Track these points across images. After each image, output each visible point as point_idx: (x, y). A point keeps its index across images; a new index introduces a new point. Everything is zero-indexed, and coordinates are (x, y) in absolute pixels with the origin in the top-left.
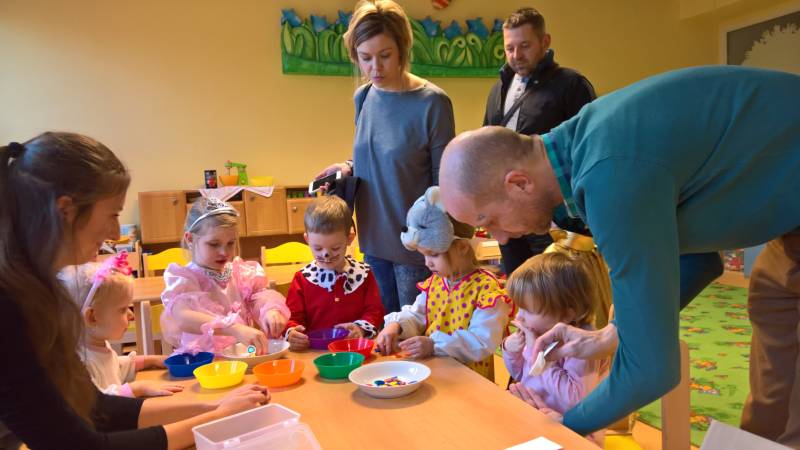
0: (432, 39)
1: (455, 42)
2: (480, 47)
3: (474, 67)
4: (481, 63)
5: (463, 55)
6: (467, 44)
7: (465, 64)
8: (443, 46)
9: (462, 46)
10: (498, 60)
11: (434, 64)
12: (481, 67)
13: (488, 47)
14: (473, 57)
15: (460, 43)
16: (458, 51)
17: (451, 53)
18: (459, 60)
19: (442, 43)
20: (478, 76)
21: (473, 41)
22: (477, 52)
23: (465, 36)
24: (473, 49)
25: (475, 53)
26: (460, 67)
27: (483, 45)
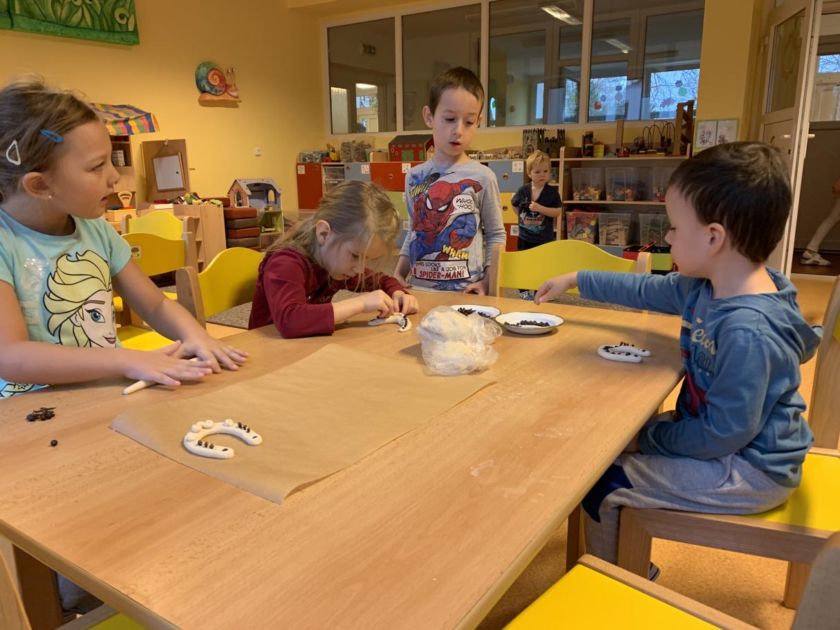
2: (99, 8)
3: (94, 29)
4: (101, 25)
6: (83, 2)
9: (78, 3)
10: (120, 24)
12: (102, 30)
14: (92, 18)
16: (73, 8)
17: (65, 9)
20: (98, 40)
22: (96, 12)
24: (90, 8)
25: (93, 14)
26: (78, 26)
27: (102, 7)
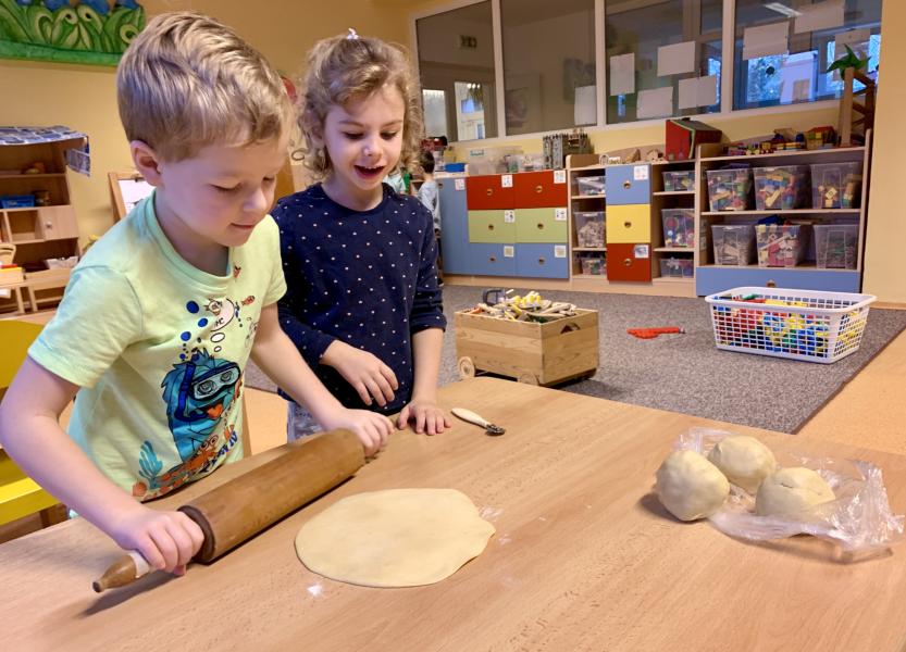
0: (25, 8)
1: (62, 15)
2: (100, 27)
3: (93, 51)
4: (103, 46)
5: (75, 32)
6: (80, 19)
7: (80, 46)
8: (42, 20)
9: (74, 21)
11: (32, 42)
12: (105, 51)
13: (112, 27)
14: (92, 38)
15: (69, 16)
16: (67, 27)
17: (58, 28)
18: (71, 39)
19: (40, 15)
20: (100, 64)
21: (88, 16)
22: (96, 31)
23: (75, 9)
24: (88, 26)
25: (93, 34)
26: (73, 49)
27: (104, 24)
